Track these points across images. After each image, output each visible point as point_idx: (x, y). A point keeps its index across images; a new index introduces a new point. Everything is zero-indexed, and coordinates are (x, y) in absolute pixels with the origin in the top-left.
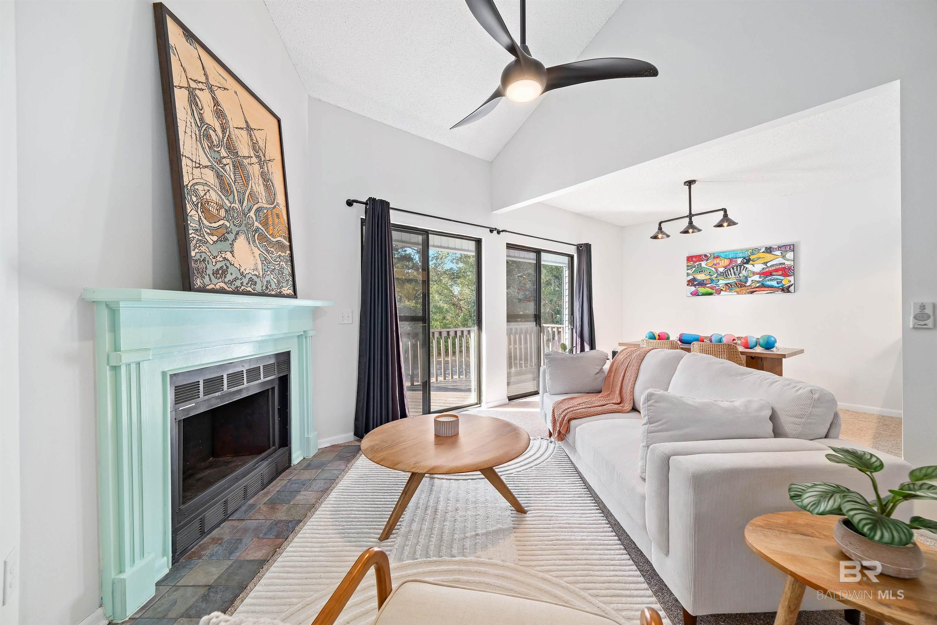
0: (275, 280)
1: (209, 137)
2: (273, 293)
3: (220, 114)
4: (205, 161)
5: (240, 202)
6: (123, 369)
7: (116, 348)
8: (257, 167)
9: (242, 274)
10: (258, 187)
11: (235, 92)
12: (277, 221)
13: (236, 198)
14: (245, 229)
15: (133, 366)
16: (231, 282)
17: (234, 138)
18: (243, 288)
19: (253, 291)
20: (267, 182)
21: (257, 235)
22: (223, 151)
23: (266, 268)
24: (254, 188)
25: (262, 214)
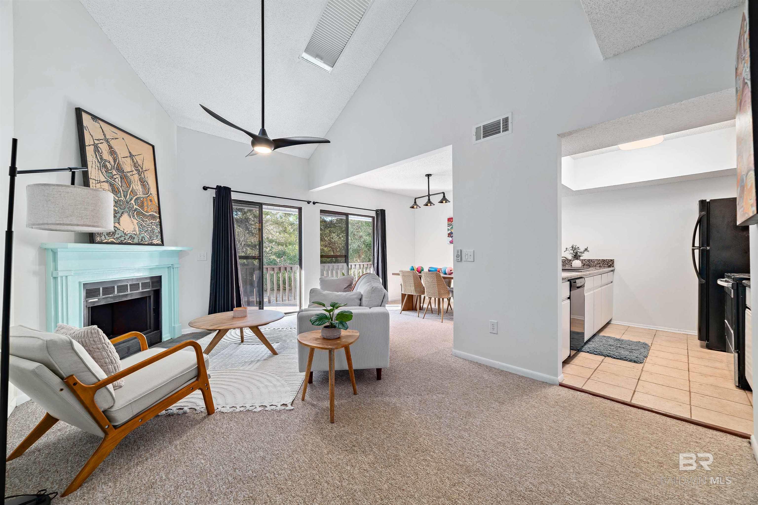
0: (147, 236)
1: (105, 166)
2: (146, 243)
3: (112, 152)
4: (103, 179)
5: (124, 196)
6: (59, 279)
7: (56, 269)
8: (137, 176)
9: (125, 234)
10: (137, 187)
11: (123, 139)
12: (150, 203)
13: (122, 195)
14: (128, 210)
15: (64, 278)
16: (118, 238)
17: (121, 163)
18: (125, 241)
19: (132, 243)
20: (143, 182)
21: (135, 213)
22: (114, 172)
23: (141, 230)
24: (134, 187)
25: (139, 201)
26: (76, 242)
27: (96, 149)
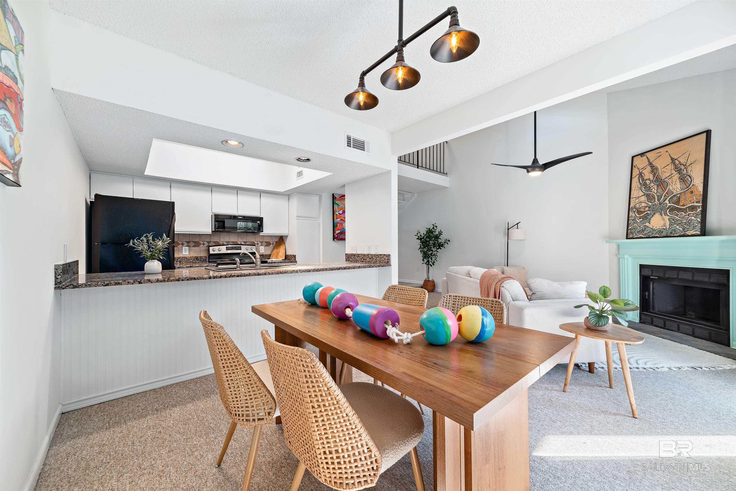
0: (681, 229)
1: (645, 184)
3: (654, 169)
4: (642, 194)
8: (677, 175)
9: (654, 230)
10: (676, 186)
12: (690, 196)
13: (656, 199)
14: (660, 210)
16: (646, 234)
17: (660, 174)
18: (653, 235)
19: (659, 236)
20: (684, 178)
21: (668, 210)
22: (652, 184)
23: (673, 224)
24: (671, 188)
25: (675, 199)
27: (641, 175)
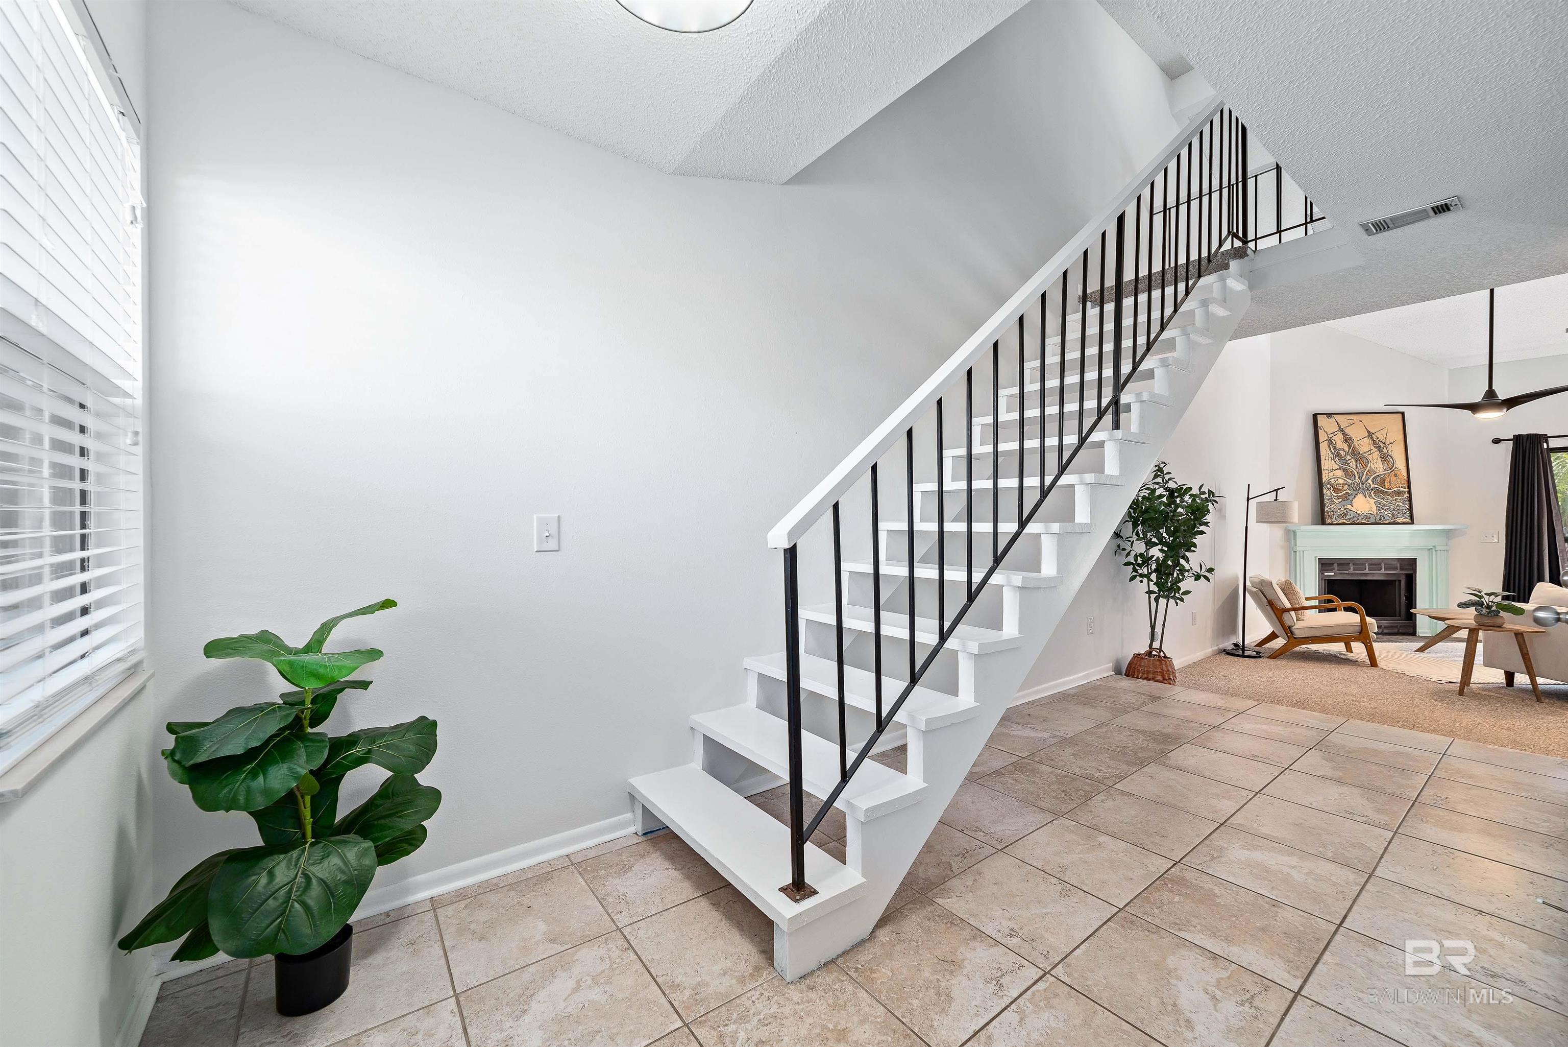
0: (1390, 515)
1: (1338, 455)
2: (1387, 522)
3: (1347, 439)
4: (1338, 467)
5: (1359, 478)
6: (1298, 553)
7: (1296, 545)
8: (1377, 453)
9: (1358, 515)
10: (1378, 466)
11: (1361, 421)
12: (1394, 478)
13: (1357, 477)
14: (1363, 491)
15: (1301, 552)
16: (1350, 519)
17: (1357, 446)
18: (1359, 521)
19: (1367, 522)
20: (1385, 458)
21: (1373, 492)
22: (1349, 457)
23: (1380, 509)
24: (1373, 467)
25: (1379, 479)
26: (1313, 524)
27: (1330, 441)
